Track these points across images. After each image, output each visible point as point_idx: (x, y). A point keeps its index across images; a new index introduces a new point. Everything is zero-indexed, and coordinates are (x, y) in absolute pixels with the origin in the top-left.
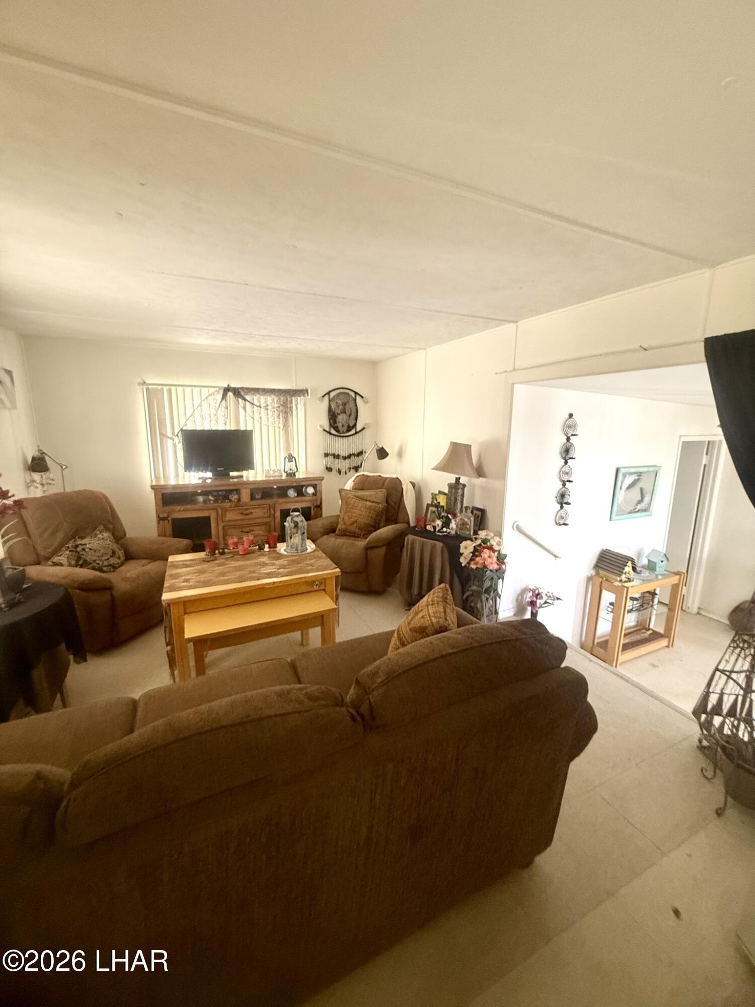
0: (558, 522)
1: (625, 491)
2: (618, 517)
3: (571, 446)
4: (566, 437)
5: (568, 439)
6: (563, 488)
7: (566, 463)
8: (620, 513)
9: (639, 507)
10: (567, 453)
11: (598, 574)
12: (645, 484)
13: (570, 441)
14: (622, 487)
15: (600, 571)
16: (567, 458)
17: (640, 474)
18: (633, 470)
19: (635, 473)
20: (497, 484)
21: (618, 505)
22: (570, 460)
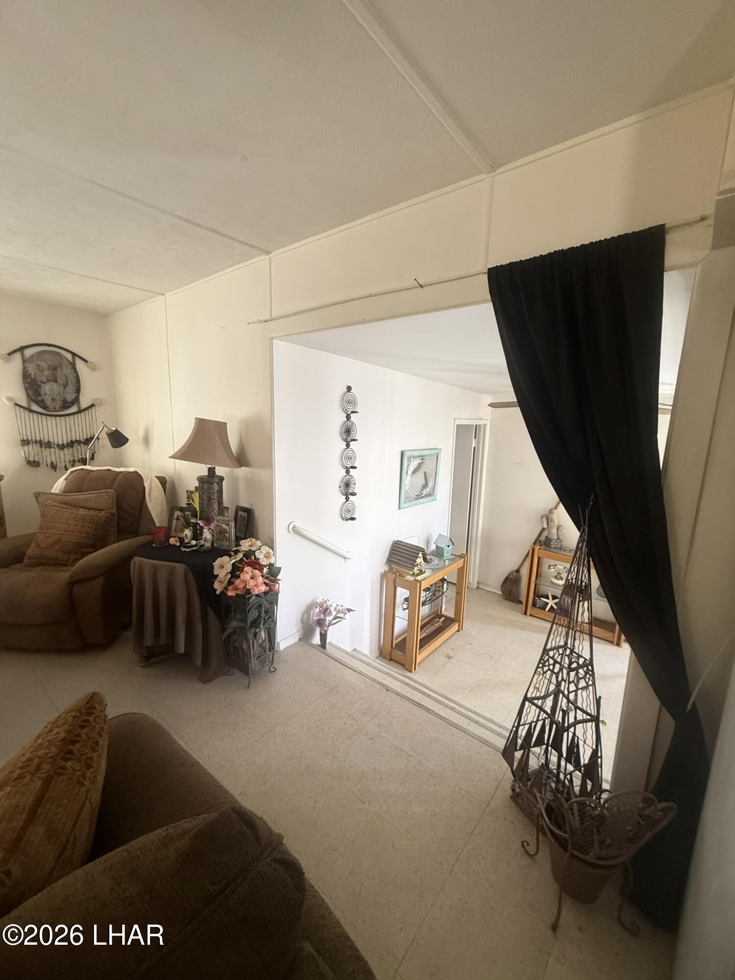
0: (344, 517)
1: (411, 476)
2: (406, 505)
3: (352, 425)
4: (346, 415)
5: (348, 417)
6: (347, 475)
7: (348, 446)
8: (408, 501)
9: (424, 492)
10: (348, 433)
11: (391, 569)
12: (428, 467)
13: (351, 420)
14: (408, 472)
15: (393, 566)
16: (349, 440)
17: (422, 457)
18: (417, 453)
19: (419, 456)
20: (263, 473)
21: (406, 491)
22: (353, 442)
